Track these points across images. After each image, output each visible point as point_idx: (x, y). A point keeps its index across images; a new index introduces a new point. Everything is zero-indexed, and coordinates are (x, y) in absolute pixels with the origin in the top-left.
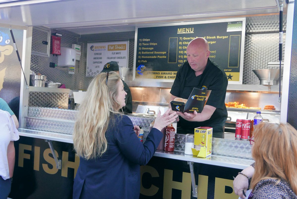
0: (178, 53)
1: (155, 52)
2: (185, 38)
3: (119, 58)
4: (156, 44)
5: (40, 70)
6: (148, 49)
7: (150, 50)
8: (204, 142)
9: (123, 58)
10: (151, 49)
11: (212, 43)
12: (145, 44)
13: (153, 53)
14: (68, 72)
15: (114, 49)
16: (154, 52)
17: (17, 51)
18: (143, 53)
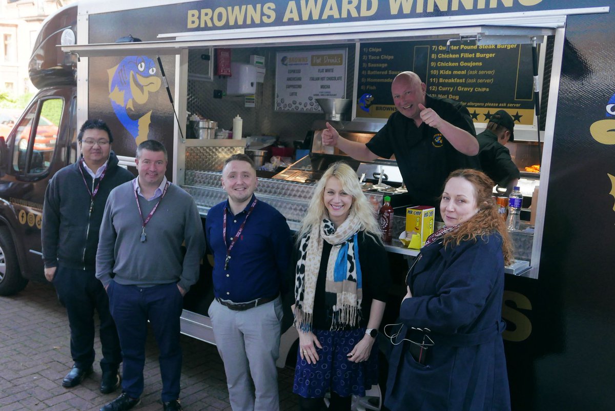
0: (430, 73)
1: (390, 71)
2: (441, 46)
3: (330, 79)
4: (392, 57)
5: (199, 103)
6: (378, 65)
7: (381, 67)
8: (418, 228)
9: (338, 79)
10: (383, 67)
11: (488, 56)
12: (373, 58)
13: (386, 73)
14: (244, 104)
15: (322, 64)
16: (388, 72)
17: (168, 89)
18: (369, 72)
